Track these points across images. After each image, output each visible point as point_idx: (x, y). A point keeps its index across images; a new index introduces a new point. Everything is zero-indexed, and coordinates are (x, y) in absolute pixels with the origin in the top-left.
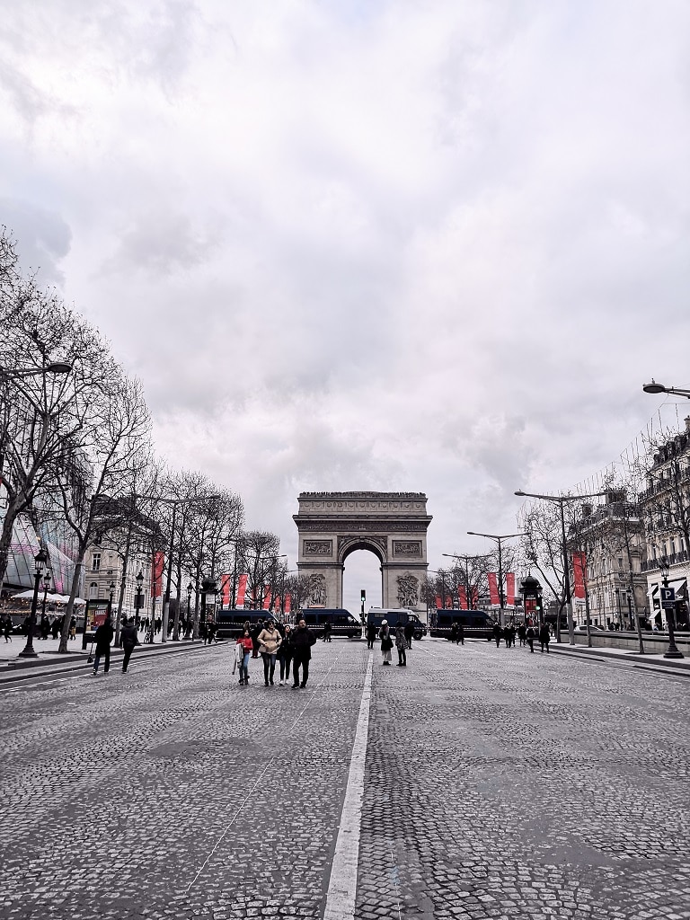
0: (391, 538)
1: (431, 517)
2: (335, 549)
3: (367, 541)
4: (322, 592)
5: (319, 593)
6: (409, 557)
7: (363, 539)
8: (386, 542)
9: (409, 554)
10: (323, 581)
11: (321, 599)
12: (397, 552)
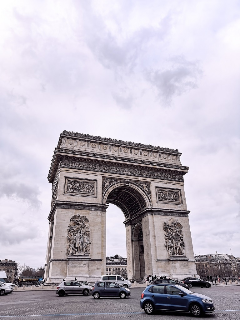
0: (153, 185)
1: (186, 168)
2: (100, 190)
3: (131, 185)
4: (86, 237)
5: (82, 238)
6: (172, 204)
7: (128, 183)
8: (149, 188)
9: (171, 201)
10: (86, 224)
11: (85, 245)
12: (161, 198)
